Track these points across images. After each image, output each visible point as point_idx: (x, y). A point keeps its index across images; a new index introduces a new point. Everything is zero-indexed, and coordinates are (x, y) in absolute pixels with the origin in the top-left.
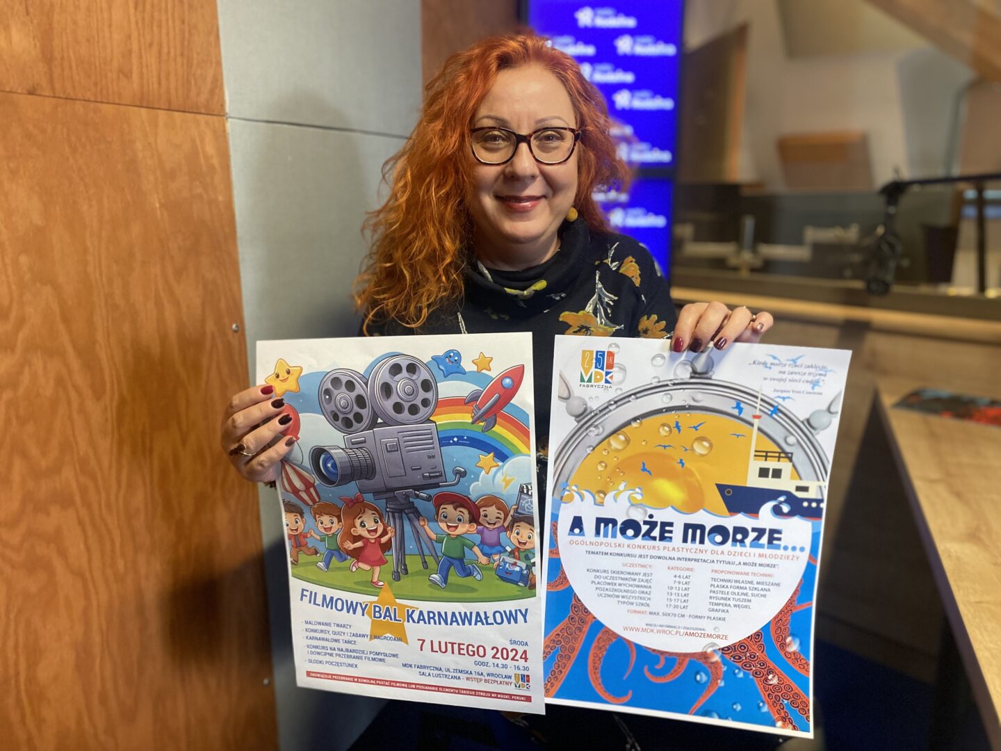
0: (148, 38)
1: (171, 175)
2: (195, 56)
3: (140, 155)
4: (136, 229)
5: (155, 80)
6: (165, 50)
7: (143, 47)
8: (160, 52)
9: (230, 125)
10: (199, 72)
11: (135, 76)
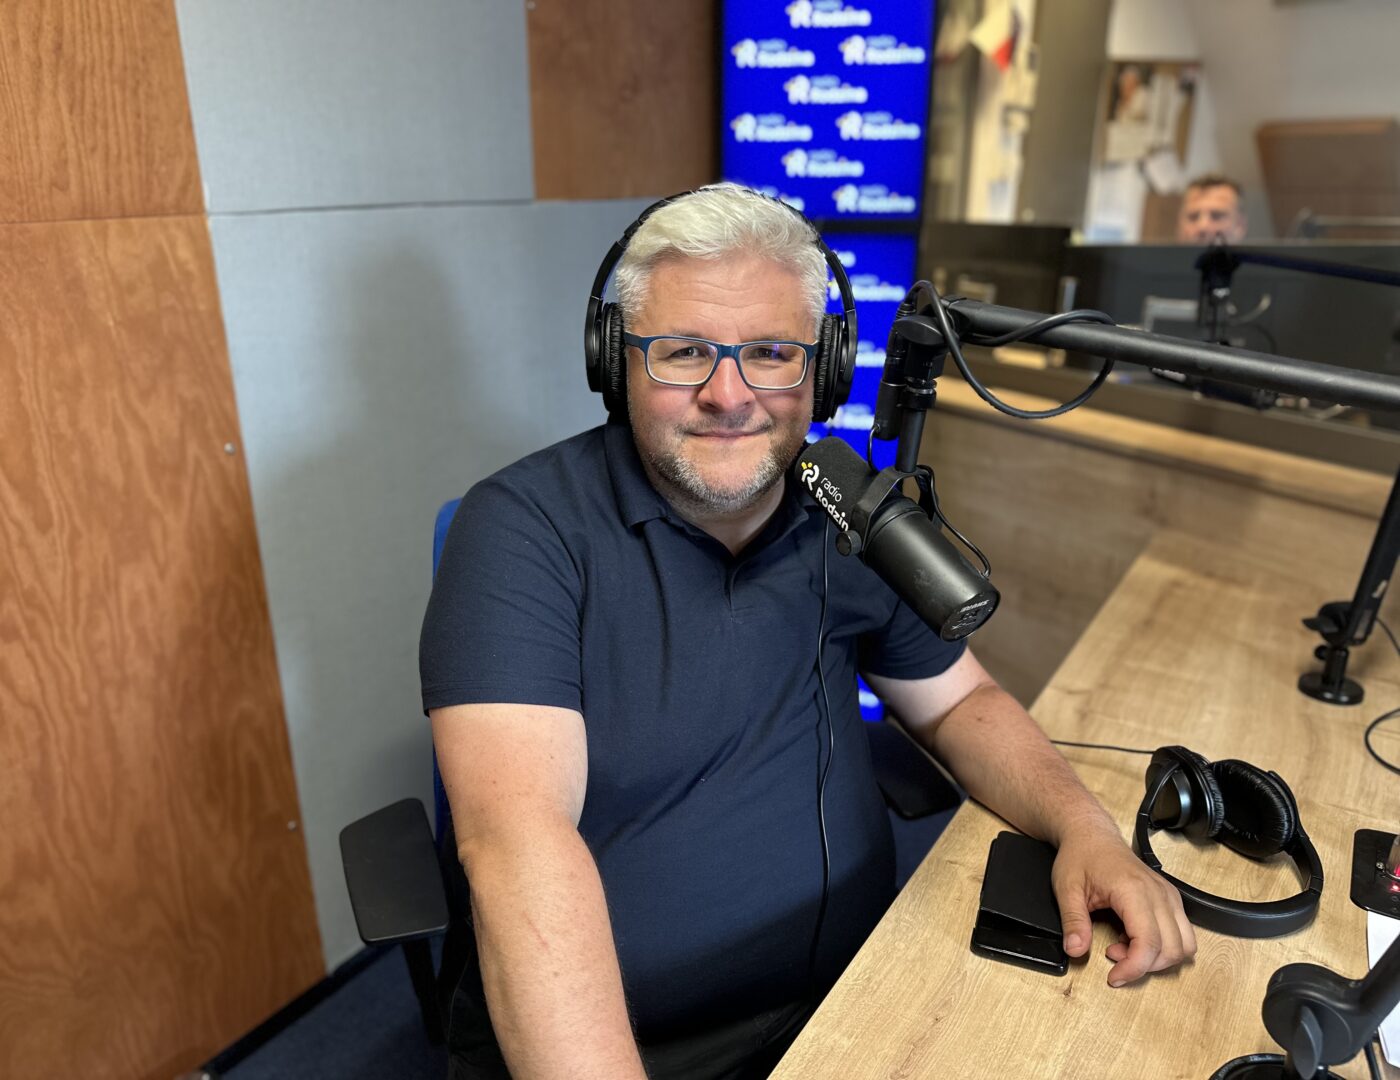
0: (89, 142)
1: (131, 289)
2: (158, 152)
3: (85, 272)
4: (83, 353)
5: (101, 187)
6: (114, 151)
7: (83, 155)
8: (107, 155)
9: (211, 223)
10: (163, 169)
11: (74, 188)
